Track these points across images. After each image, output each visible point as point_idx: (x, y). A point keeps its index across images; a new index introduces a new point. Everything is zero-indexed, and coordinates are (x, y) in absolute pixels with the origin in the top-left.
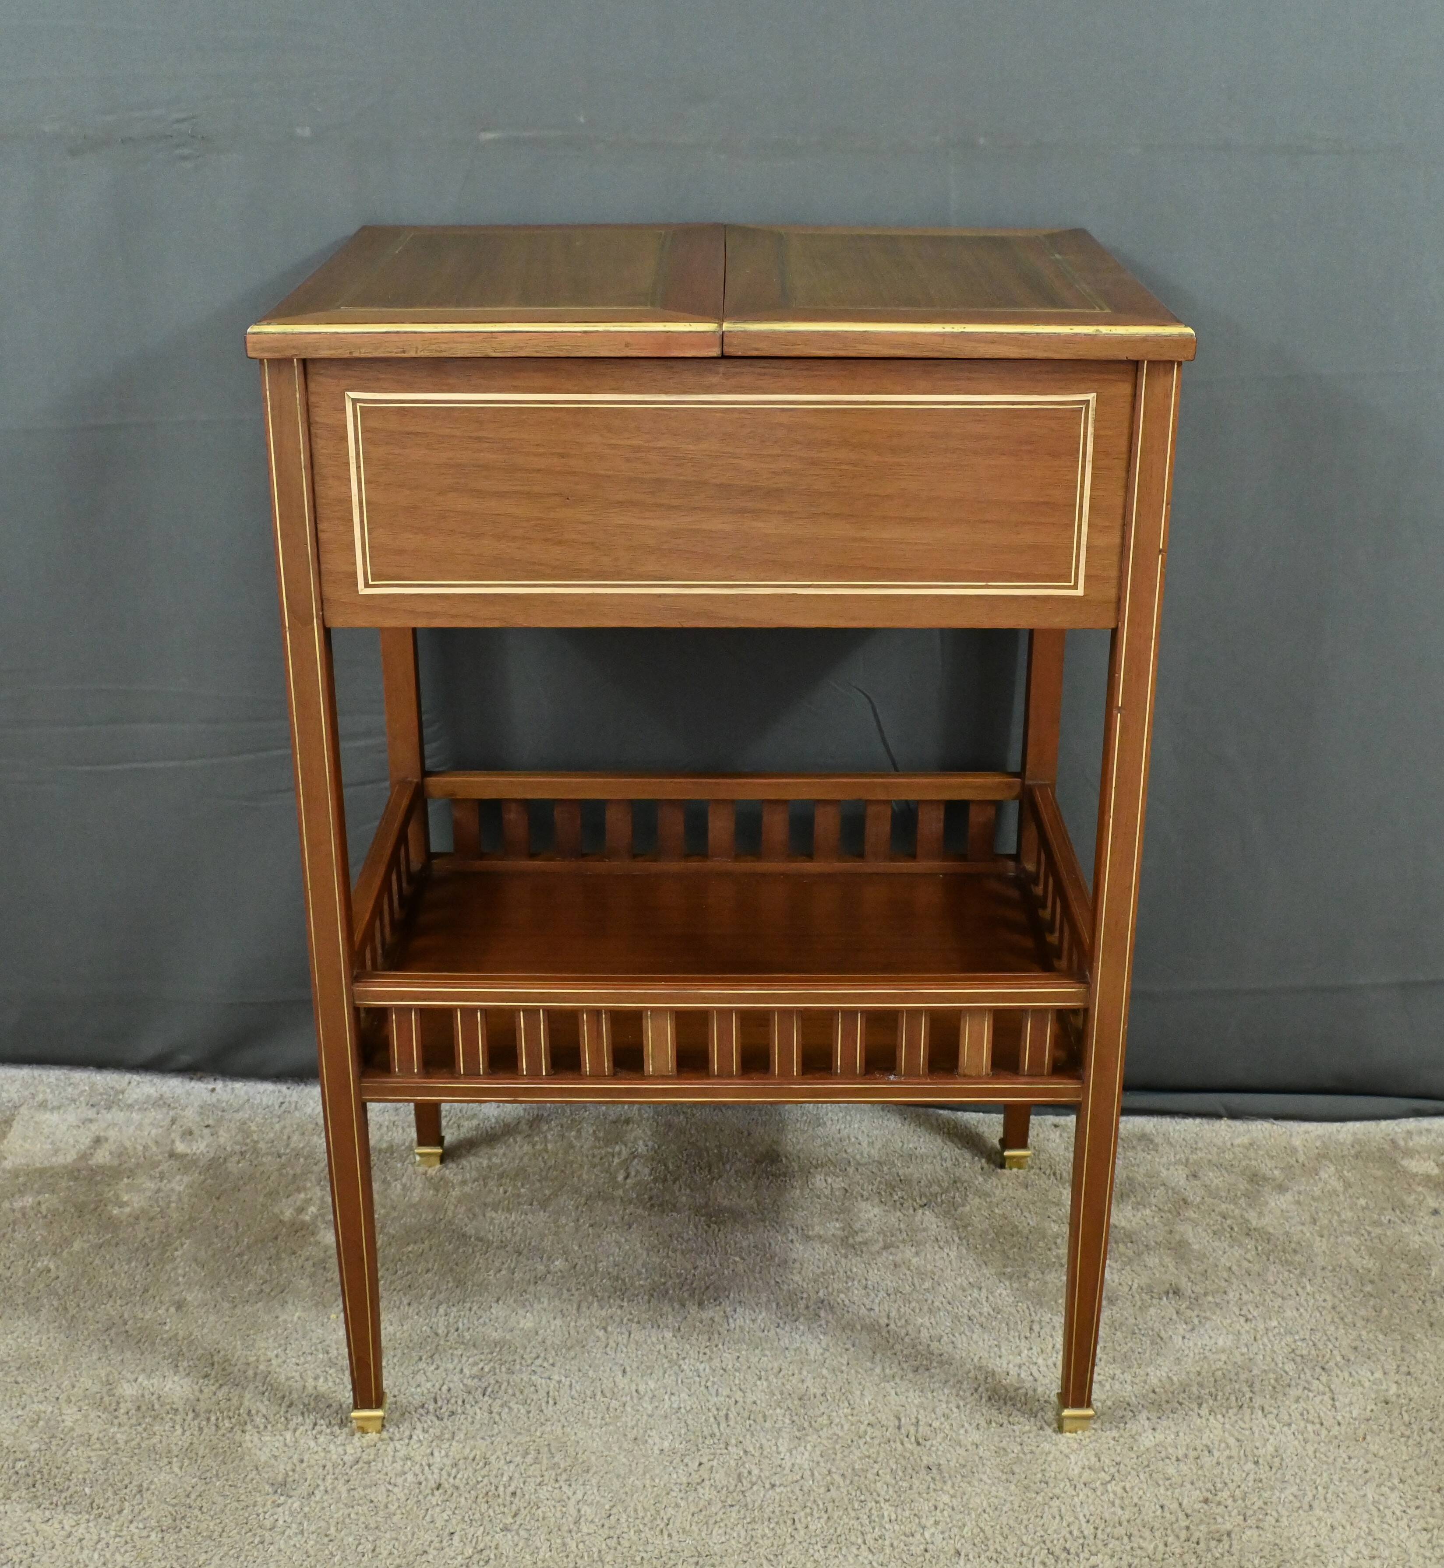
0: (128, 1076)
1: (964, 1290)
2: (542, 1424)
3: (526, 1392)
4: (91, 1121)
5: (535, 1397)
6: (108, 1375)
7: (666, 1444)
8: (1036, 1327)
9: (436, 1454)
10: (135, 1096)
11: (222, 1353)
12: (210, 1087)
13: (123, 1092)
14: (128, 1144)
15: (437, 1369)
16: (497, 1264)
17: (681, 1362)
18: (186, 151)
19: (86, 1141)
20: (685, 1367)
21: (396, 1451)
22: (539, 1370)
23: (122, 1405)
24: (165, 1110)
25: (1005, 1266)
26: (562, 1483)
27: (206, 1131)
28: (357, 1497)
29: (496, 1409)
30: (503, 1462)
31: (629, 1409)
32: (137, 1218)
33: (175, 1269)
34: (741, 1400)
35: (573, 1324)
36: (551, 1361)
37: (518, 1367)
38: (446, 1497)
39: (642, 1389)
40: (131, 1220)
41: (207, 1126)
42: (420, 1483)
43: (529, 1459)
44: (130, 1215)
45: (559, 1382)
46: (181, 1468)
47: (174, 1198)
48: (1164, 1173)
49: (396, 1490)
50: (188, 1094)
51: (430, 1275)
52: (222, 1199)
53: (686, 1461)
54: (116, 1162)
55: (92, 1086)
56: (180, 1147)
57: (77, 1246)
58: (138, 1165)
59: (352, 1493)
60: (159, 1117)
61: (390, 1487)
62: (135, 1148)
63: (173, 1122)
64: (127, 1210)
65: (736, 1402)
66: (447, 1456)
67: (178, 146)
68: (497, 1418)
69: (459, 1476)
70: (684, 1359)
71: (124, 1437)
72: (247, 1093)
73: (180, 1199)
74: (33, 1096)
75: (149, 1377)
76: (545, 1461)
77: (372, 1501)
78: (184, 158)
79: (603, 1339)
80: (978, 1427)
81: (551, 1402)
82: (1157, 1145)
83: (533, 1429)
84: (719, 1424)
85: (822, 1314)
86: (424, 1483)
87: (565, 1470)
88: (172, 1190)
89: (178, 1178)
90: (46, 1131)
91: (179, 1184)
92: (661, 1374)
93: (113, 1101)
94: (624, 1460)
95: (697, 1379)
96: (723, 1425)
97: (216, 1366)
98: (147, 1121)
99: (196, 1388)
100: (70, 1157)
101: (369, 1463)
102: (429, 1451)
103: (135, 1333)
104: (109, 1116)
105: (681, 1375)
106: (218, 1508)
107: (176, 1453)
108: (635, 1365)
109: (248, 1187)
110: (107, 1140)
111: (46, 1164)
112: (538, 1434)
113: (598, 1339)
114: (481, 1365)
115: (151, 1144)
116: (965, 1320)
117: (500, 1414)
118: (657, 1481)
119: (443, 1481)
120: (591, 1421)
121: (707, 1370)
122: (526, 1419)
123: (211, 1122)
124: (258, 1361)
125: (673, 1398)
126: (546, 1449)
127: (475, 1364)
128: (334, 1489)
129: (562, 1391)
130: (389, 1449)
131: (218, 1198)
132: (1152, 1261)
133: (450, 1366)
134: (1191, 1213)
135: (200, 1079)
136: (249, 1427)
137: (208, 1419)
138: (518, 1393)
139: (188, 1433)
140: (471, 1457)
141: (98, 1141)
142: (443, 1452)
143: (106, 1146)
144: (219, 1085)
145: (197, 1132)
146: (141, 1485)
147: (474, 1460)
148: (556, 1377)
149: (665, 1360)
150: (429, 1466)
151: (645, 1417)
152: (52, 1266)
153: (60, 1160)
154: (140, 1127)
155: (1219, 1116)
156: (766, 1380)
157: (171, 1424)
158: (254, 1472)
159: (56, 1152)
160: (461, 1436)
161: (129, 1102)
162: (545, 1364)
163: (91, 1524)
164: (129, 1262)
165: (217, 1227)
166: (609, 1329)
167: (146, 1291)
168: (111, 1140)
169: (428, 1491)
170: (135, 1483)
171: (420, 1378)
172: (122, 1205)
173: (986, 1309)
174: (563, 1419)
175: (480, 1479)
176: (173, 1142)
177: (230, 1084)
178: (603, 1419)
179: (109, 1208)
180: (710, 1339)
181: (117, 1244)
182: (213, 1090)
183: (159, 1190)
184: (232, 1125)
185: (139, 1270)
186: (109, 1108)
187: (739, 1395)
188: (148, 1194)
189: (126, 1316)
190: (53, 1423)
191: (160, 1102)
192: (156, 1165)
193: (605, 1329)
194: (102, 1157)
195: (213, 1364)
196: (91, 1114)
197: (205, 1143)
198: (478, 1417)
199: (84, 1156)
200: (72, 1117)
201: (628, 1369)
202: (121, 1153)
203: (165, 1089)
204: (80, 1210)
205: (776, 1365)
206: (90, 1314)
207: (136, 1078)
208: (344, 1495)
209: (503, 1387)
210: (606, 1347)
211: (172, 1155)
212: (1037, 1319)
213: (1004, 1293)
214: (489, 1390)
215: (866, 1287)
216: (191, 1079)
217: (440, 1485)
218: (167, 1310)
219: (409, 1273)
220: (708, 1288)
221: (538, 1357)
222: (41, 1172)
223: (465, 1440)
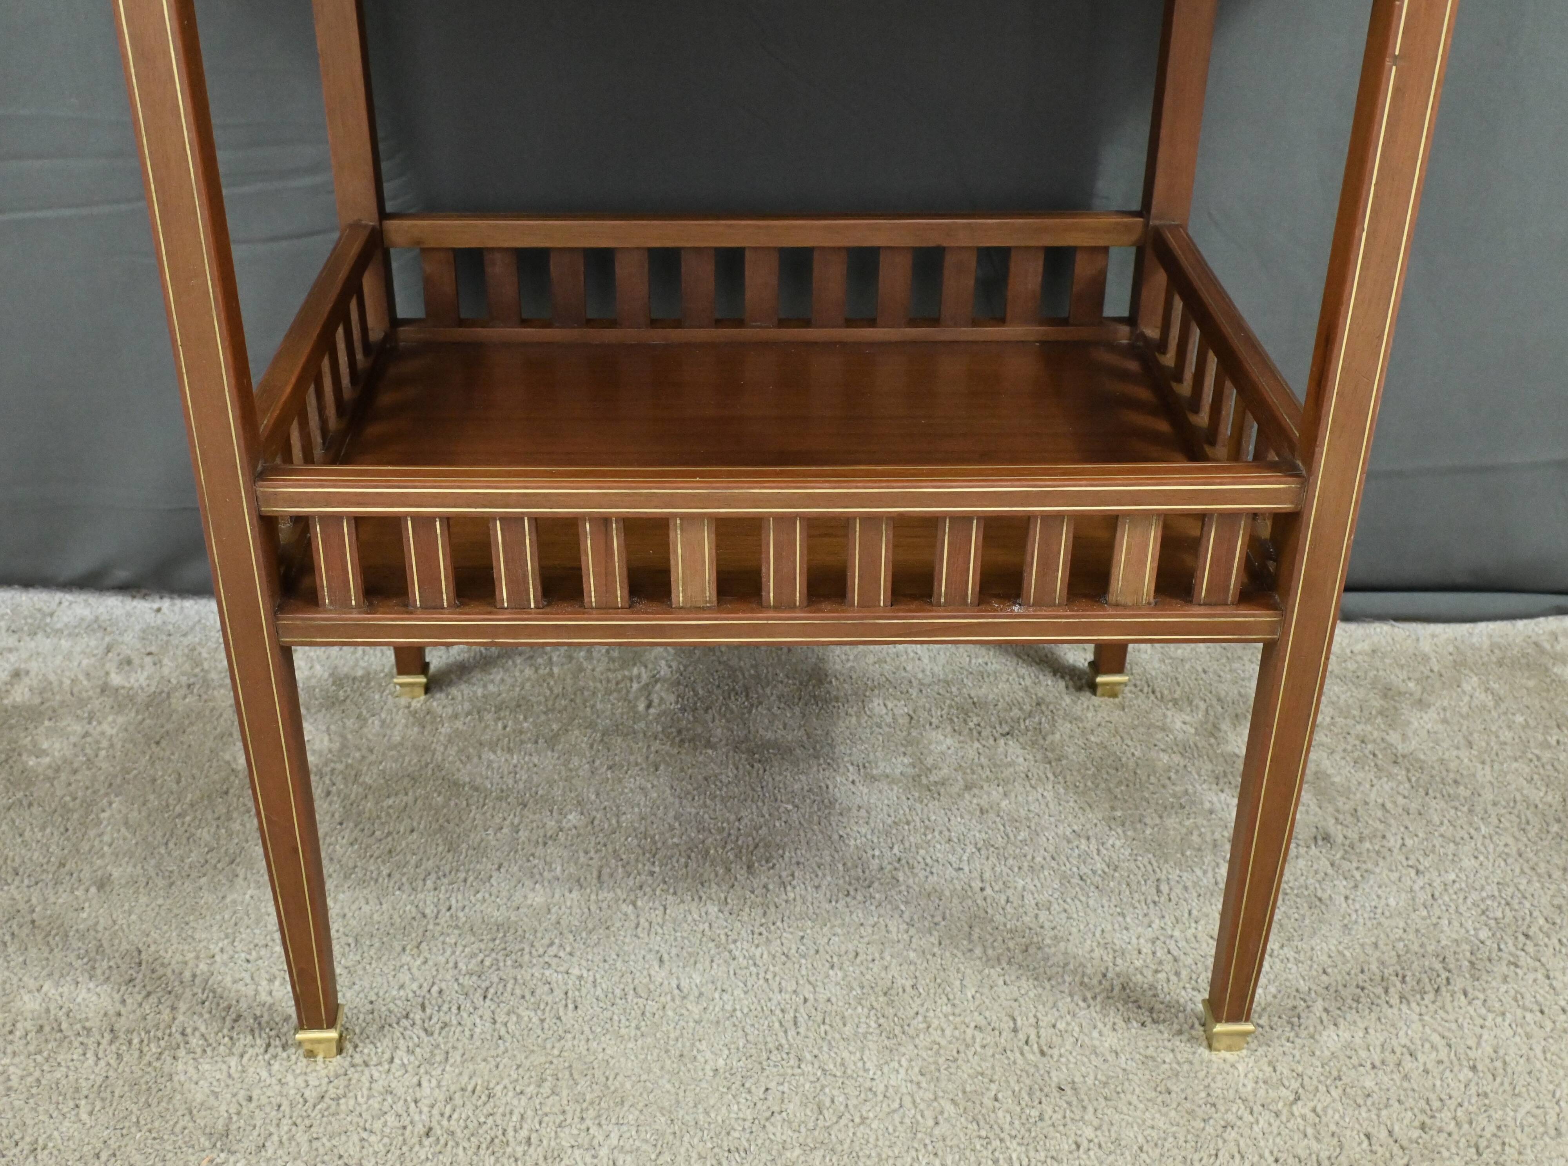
0: (58, 596)
2: (560, 1038)
3: (538, 992)
5: (550, 1000)
7: (721, 1062)
9: (425, 1084)
10: (67, 619)
12: (156, 606)
13: (52, 614)
14: (52, 677)
15: (424, 963)
16: (497, 820)
17: (732, 947)
20: (737, 954)
21: (372, 1080)
22: (554, 962)
23: (19, 1026)
24: (99, 636)
26: (589, 1123)
27: (148, 660)
29: (500, 1019)
30: (511, 1094)
31: (670, 1014)
32: (58, 770)
35: (593, 897)
36: (568, 949)
37: (527, 957)
38: (438, 1149)
39: (685, 984)
40: (50, 773)
41: (149, 654)
42: (404, 1129)
43: (546, 1089)
44: (48, 768)
45: (581, 977)
47: (105, 744)
49: (373, 1139)
50: (129, 615)
51: (415, 836)
53: (747, 1086)
54: (37, 701)
56: (115, 680)
58: (62, 703)
60: (94, 643)
61: (365, 1136)
62: (61, 683)
63: (109, 650)
64: (47, 761)
66: (439, 1086)
68: (503, 1031)
69: (455, 1116)
70: (734, 942)
71: (19, 1072)
72: (196, 611)
73: (111, 746)
75: (57, 984)
76: (565, 1093)
79: (633, 918)
81: (571, 1006)
83: (549, 1046)
84: (786, 1032)
86: (409, 1128)
87: (592, 1103)
88: (103, 734)
89: (111, 718)
91: (112, 727)
92: (707, 964)
93: (38, 627)
94: (668, 1087)
95: (754, 970)
96: (792, 1033)
97: (144, 967)
98: (79, 649)
99: (117, 997)
101: (337, 1100)
102: (415, 1081)
103: (44, 923)
104: (32, 645)
105: (733, 965)
107: (85, 1092)
108: (674, 952)
109: (195, 728)
110: (27, 673)
112: (556, 1052)
113: (626, 918)
114: (481, 956)
115: (81, 678)
117: (506, 1024)
118: (713, 1115)
119: (434, 1124)
120: (623, 1032)
121: (765, 957)
122: (539, 1032)
123: (154, 649)
124: (197, 958)
125: (725, 998)
126: (567, 1075)
127: (473, 955)
128: (291, 1139)
129: (584, 992)
130: (363, 1079)
131: (157, 743)
133: (442, 959)
135: (143, 597)
136: (182, 1053)
137: (130, 1043)
138: (528, 996)
139: (103, 1063)
140: (470, 1088)
142: (434, 1082)
143: (26, 682)
144: (166, 604)
145: (136, 663)
147: (474, 1092)
148: (575, 971)
149: (711, 945)
150: (416, 1102)
151: (691, 1024)
154: (69, 656)
156: (841, 968)
157: (81, 1051)
158: (187, 1119)
160: (456, 1057)
161: (59, 626)
162: (561, 954)
164: (43, 828)
166: (639, 903)
167: (62, 865)
168: (33, 674)
169: (415, 1140)
171: (404, 976)
172: (43, 754)
174: (586, 1029)
175: (482, 1120)
176: (107, 674)
177: (178, 603)
178: (638, 1028)
180: (765, 915)
182: (160, 610)
184: (179, 653)
185: (56, 839)
186: (34, 635)
189: (34, 901)
191: (95, 626)
193: (634, 904)
197: (145, 675)
198: (478, 1030)
201: (665, 958)
202: (45, 688)
203: (102, 609)
207: (68, 597)
209: (510, 986)
210: (637, 927)
211: (105, 689)
214: (492, 991)
216: (133, 598)
217: (430, 1129)
219: (390, 834)
220: (757, 846)
221: (552, 944)
223: (463, 1063)
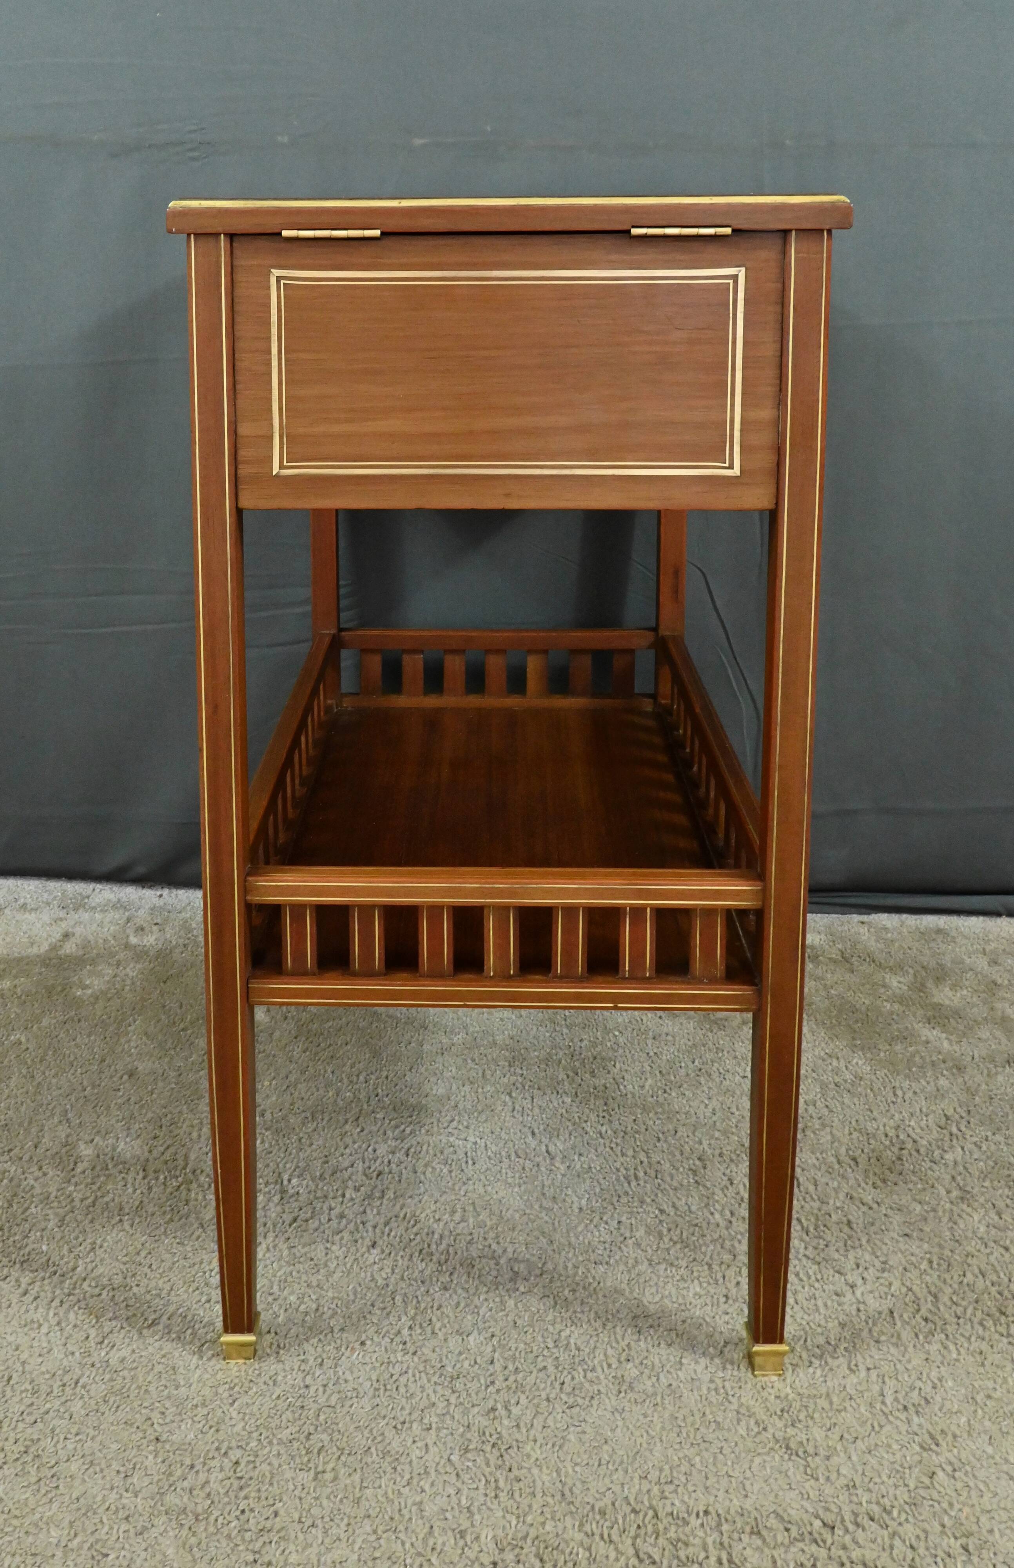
0: (92, 885)
1: (824, 1060)
2: (464, 1184)
3: (446, 1152)
4: (61, 920)
5: (455, 1157)
6: (68, 1136)
7: (584, 1202)
8: (899, 1093)
9: (368, 1211)
10: (97, 900)
11: (169, 1116)
12: (158, 893)
13: (88, 897)
14: (91, 938)
15: (362, 1131)
16: (407, 1037)
17: (584, 1125)
18: (196, 154)
19: (57, 935)
20: (588, 1129)
21: (331, 1209)
22: (456, 1132)
23: (79, 1164)
24: (121, 911)
25: (854, 1039)
26: (490, 1241)
27: (155, 928)
28: (298, 1254)
29: (420, 1170)
30: (432, 1220)
31: (543, 1169)
32: (97, 998)
33: (129, 1041)
34: (645, 1160)
35: (480, 1090)
36: (465, 1124)
37: (436, 1129)
38: (383, 1256)
39: (552, 1148)
40: (92, 999)
41: (156, 924)
42: (356, 1241)
43: (457, 1217)
44: (91, 996)
45: (475, 1143)
46: (132, 1226)
47: (128, 982)
48: (968, 961)
49: (334, 1248)
50: (140, 898)
51: (349, 1047)
52: (169, 983)
53: (605, 1218)
54: (81, 953)
55: (64, 892)
56: (133, 940)
57: (45, 1022)
58: (98, 955)
59: (293, 1250)
60: (117, 916)
61: (328, 1245)
62: (97, 942)
63: (128, 920)
64: (89, 992)
65: (642, 1162)
66: (379, 1213)
67: (191, 150)
68: (422, 1178)
69: (393, 1234)
70: (586, 1122)
71: (80, 1196)
72: (188, 897)
73: (133, 983)
74: (16, 900)
75: (104, 1138)
76: (471, 1220)
77: (312, 1259)
78: (194, 159)
79: (510, 1104)
80: (875, 1187)
81: (470, 1162)
82: (953, 937)
83: (457, 1188)
84: (629, 1183)
85: (702, 1080)
86: (360, 1241)
87: (492, 1228)
88: (127, 975)
89: (132, 965)
90: (24, 928)
91: (132, 971)
92: (567, 1136)
93: (80, 905)
94: (546, 1218)
95: (602, 1141)
96: (633, 1184)
97: (164, 1128)
98: (108, 920)
99: (146, 1148)
100: (45, 947)
101: (307, 1221)
102: (361, 1209)
103: (93, 1098)
104: (77, 916)
105: (586, 1137)
106: (167, 1265)
107: (127, 1211)
108: (542, 1127)
109: (190, 973)
110: (74, 935)
111: (24, 953)
112: (462, 1193)
113: (505, 1104)
114: (403, 1127)
115: (110, 938)
116: (832, 1086)
117: (424, 1173)
118: (581, 1238)
119: (377, 1239)
120: (510, 1180)
121: (609, 1132)
122: (449, 1179)
123: (159, 921)
124: (201, 1123)
125: (582, 1159)
126: (471, 1208)
127: (397, 1127)
128: (275, 1247)
129: (479, 1153)
130: (325, 1208)
131: (165, 982)
132: (985, 1034)
133: (375, 1129)
134: (1002, 993)
135: (150, 887)
136: (194, 1186)
137: (157, 1179)
138: (439, 1155)
139: (138, 1192)
140: (402, 1215)
141: (66, 936)
142: (375, 1211)
143: (73, 940)
144: (166, 892)
145: (147, 929)
146: (95, 1243)
147: (404, 1218)
148: (472, 1139)
149: (568, 1123)
150: (363, 1223)
151: (559, 1177)
152: (23, 1039)
153: (35, 950)
154: (101, 925)
155: (999, 914)
156: (666, 1141)
157: (123, 1183)
158: (200, 1230)
159: (32, 944)
160: (390, 1194)
161: (93, 904)
162: (460, 1127)
163: (46, 1282)
164: (89, 1036)
165: (164, 1006)
166: (514, 1095)
167: (103, 1061)
168: (77, 935)
169: (365, 1249)
170: (89, 1241)
171: (349, 1140)
172: (86, 987)
173: (848, 1076)
174: (483, 1177)
175: (412, 1237)
176: (128, 936)
177: (174, 892)
178: (521, 1178)
179: (74, 990)
180: (606, 1104)
181: (79, 1021)
182: (161, 896)
183: (115, 976)
184: (176, 923)
185: (98, 1043)
186: (76, 910)
187: (642, 1156)
188: (107, 978)
189: (85, 1083)
190: (15, 1182)
191: (118, 905)
192: (112, 955)
193: (510, 1094)
194: (70, 948)
195: (161, 1127)
196: (62, 914)
197: (154, 937)
198: (404, 1177)
199: (54, 948)
200: (46, 918)
201: (536, 1131)
202: (86, 945)
203: (122, 895)
204: (50, 992)
205: (671, 1127)
206: (54, 1081)
207: (99, 886)
208: (286, 1253)
209: (425, 1148)
210: (513, 1110)
211: (127, 946)
212: (897, 1085)
213: (860, 1063)
214: (412, 1150)
215: (736, 1057)
216: (143, 887)
217: (375, 1243)
218: (121, 1078)
219: (330, 1045)
220: (595, 1058)
221: (452, 1120)
222: (19, 960)
223: (395, 1198)
